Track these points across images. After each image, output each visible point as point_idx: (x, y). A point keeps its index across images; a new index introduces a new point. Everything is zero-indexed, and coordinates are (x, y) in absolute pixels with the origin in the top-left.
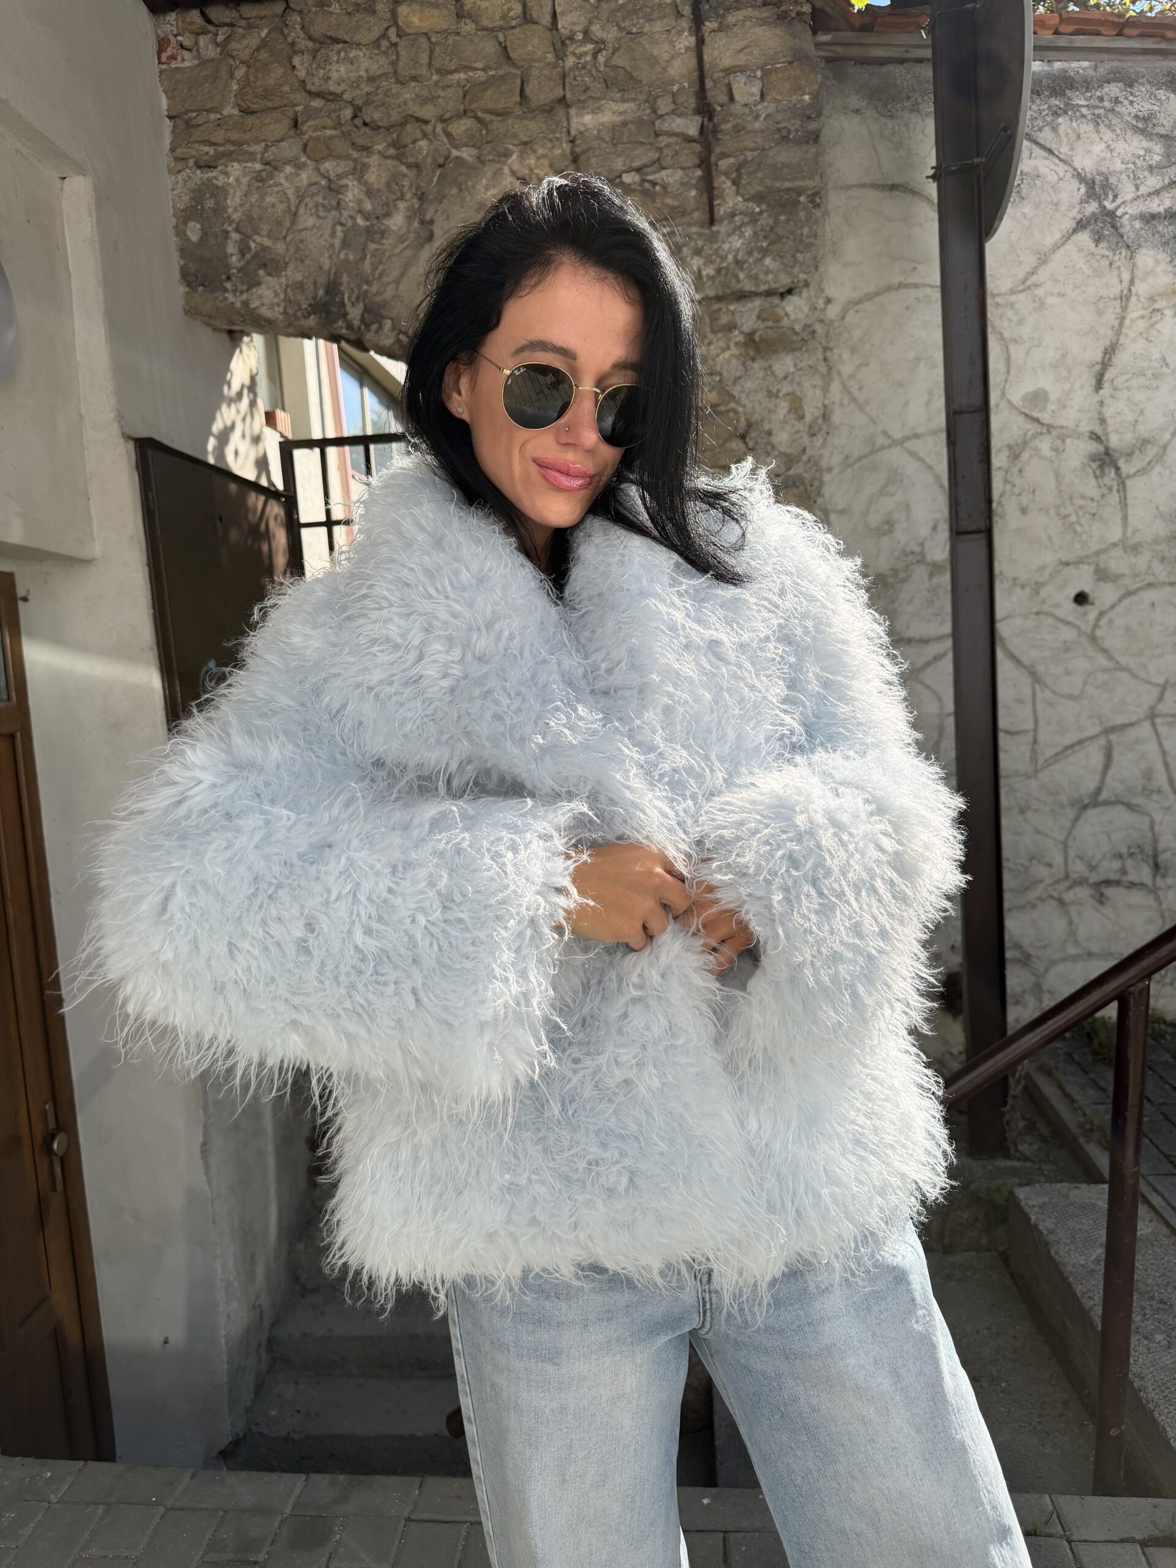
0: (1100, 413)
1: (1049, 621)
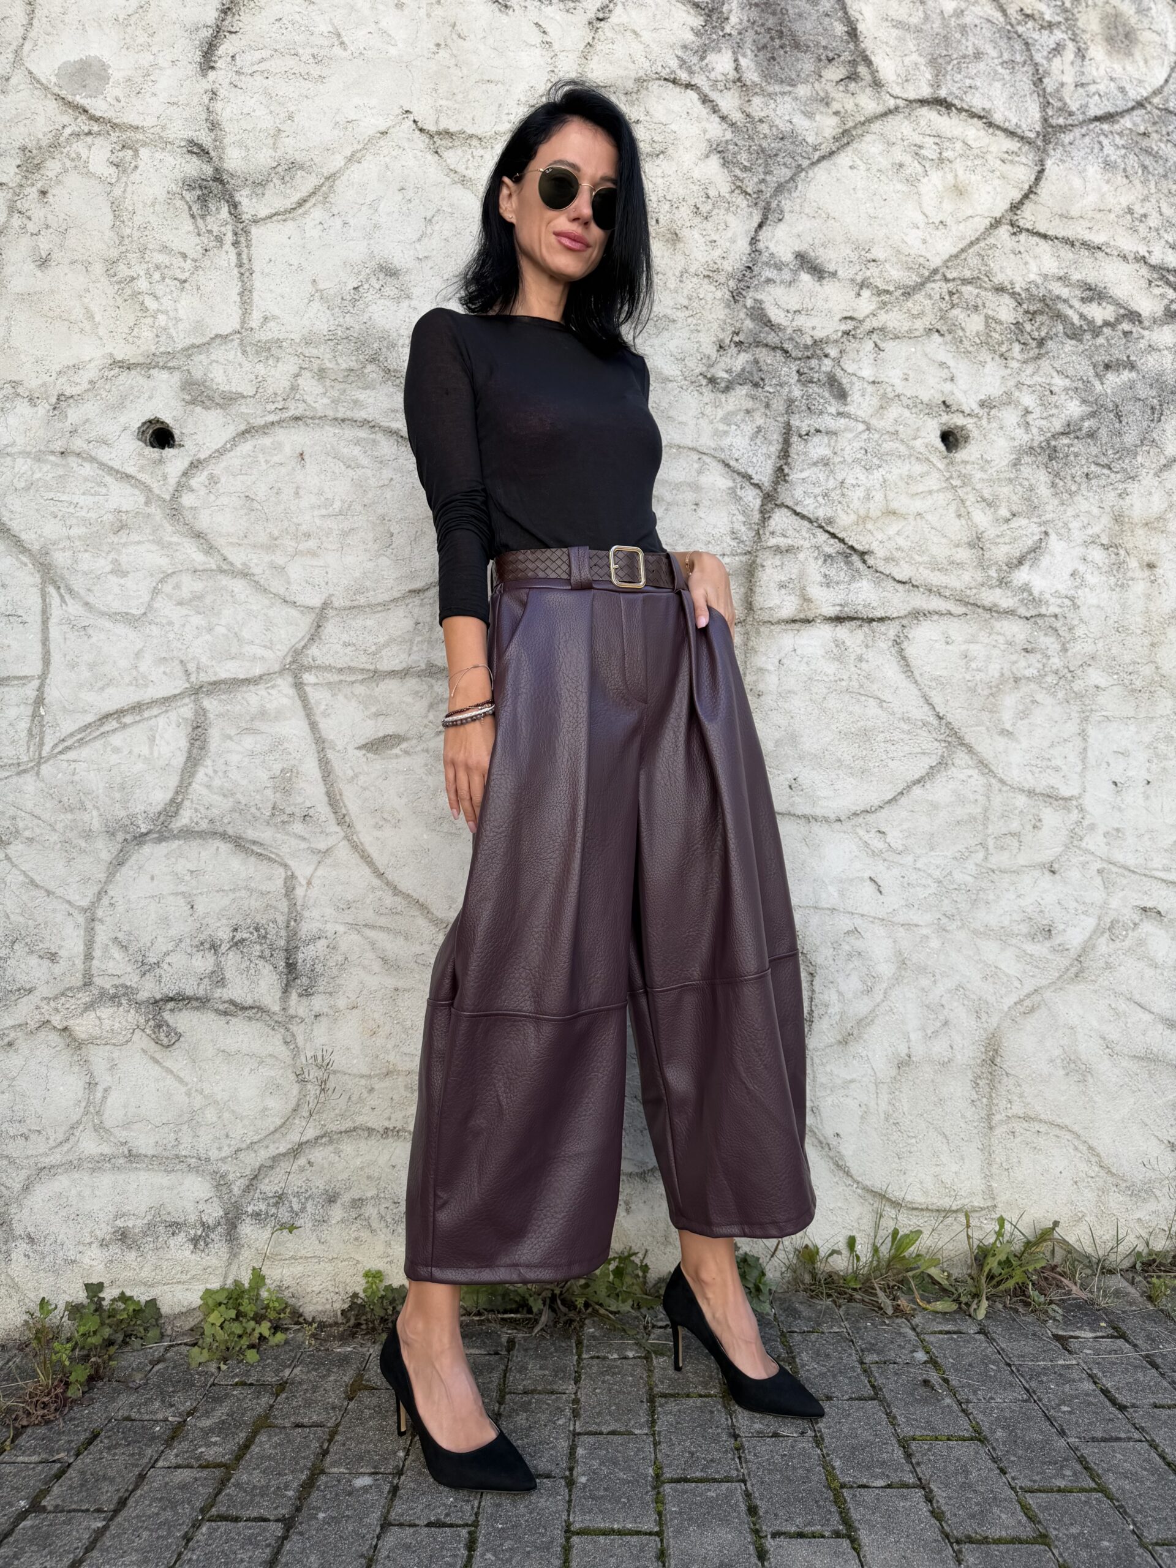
0: (209, 111)
1: (88, 469)
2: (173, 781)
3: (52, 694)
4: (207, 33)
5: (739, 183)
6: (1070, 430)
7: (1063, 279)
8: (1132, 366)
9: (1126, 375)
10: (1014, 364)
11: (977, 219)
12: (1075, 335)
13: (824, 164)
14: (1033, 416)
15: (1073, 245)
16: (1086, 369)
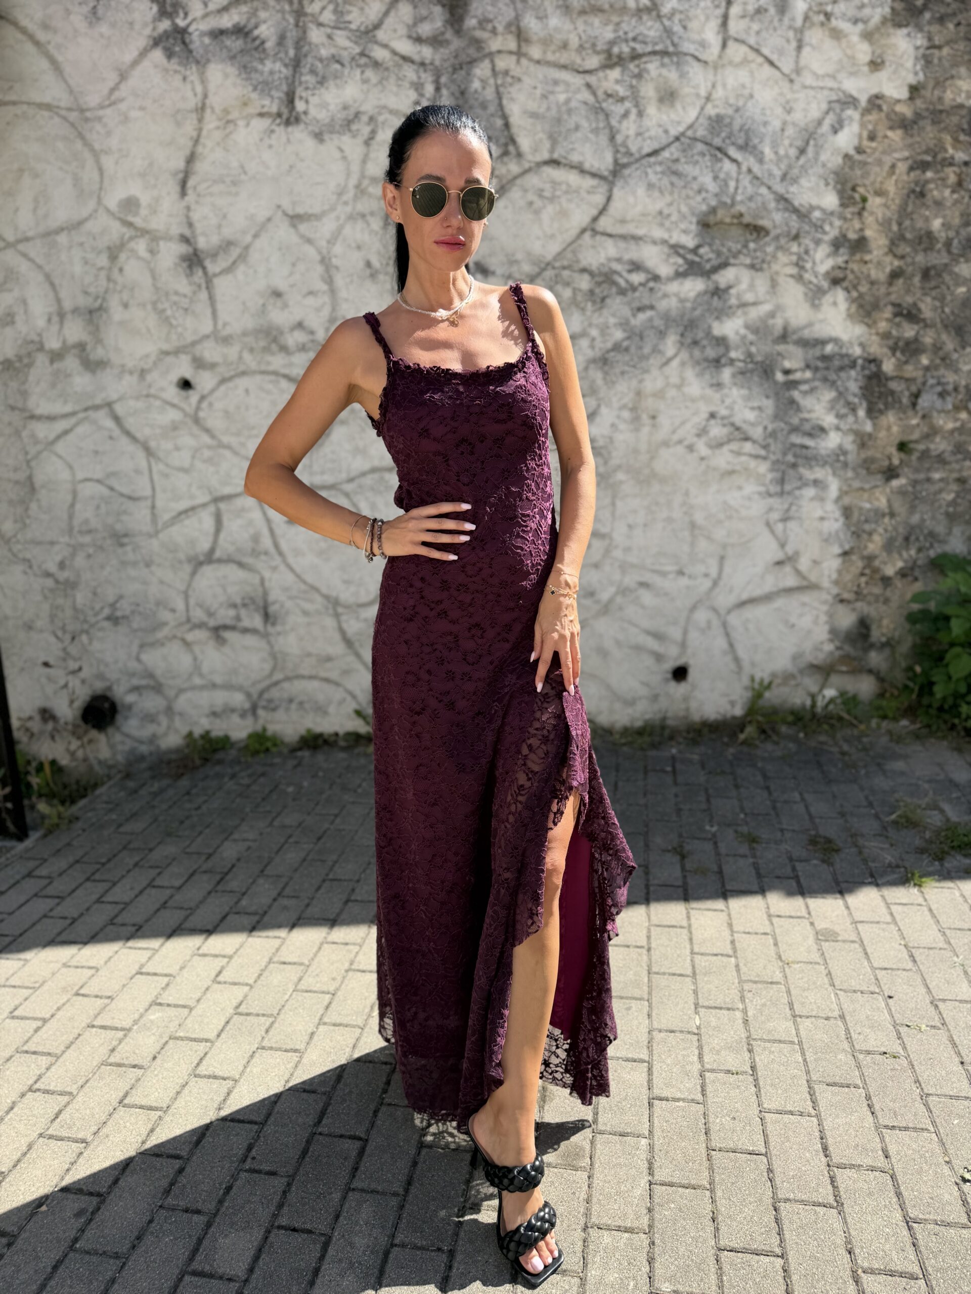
0: (188, 217)
1: (158, 403)
2: (210, 539)
3: (159, 504)
4: (181, 176)
6: (616, 347)
7: (619, 260)
8: (652, 307)
9: (649, 313)
10: (588, 313)
11: (572, 230)
12: (622, 292)
14: (597, 341)
15: (625, 238)
16: (626, 312)
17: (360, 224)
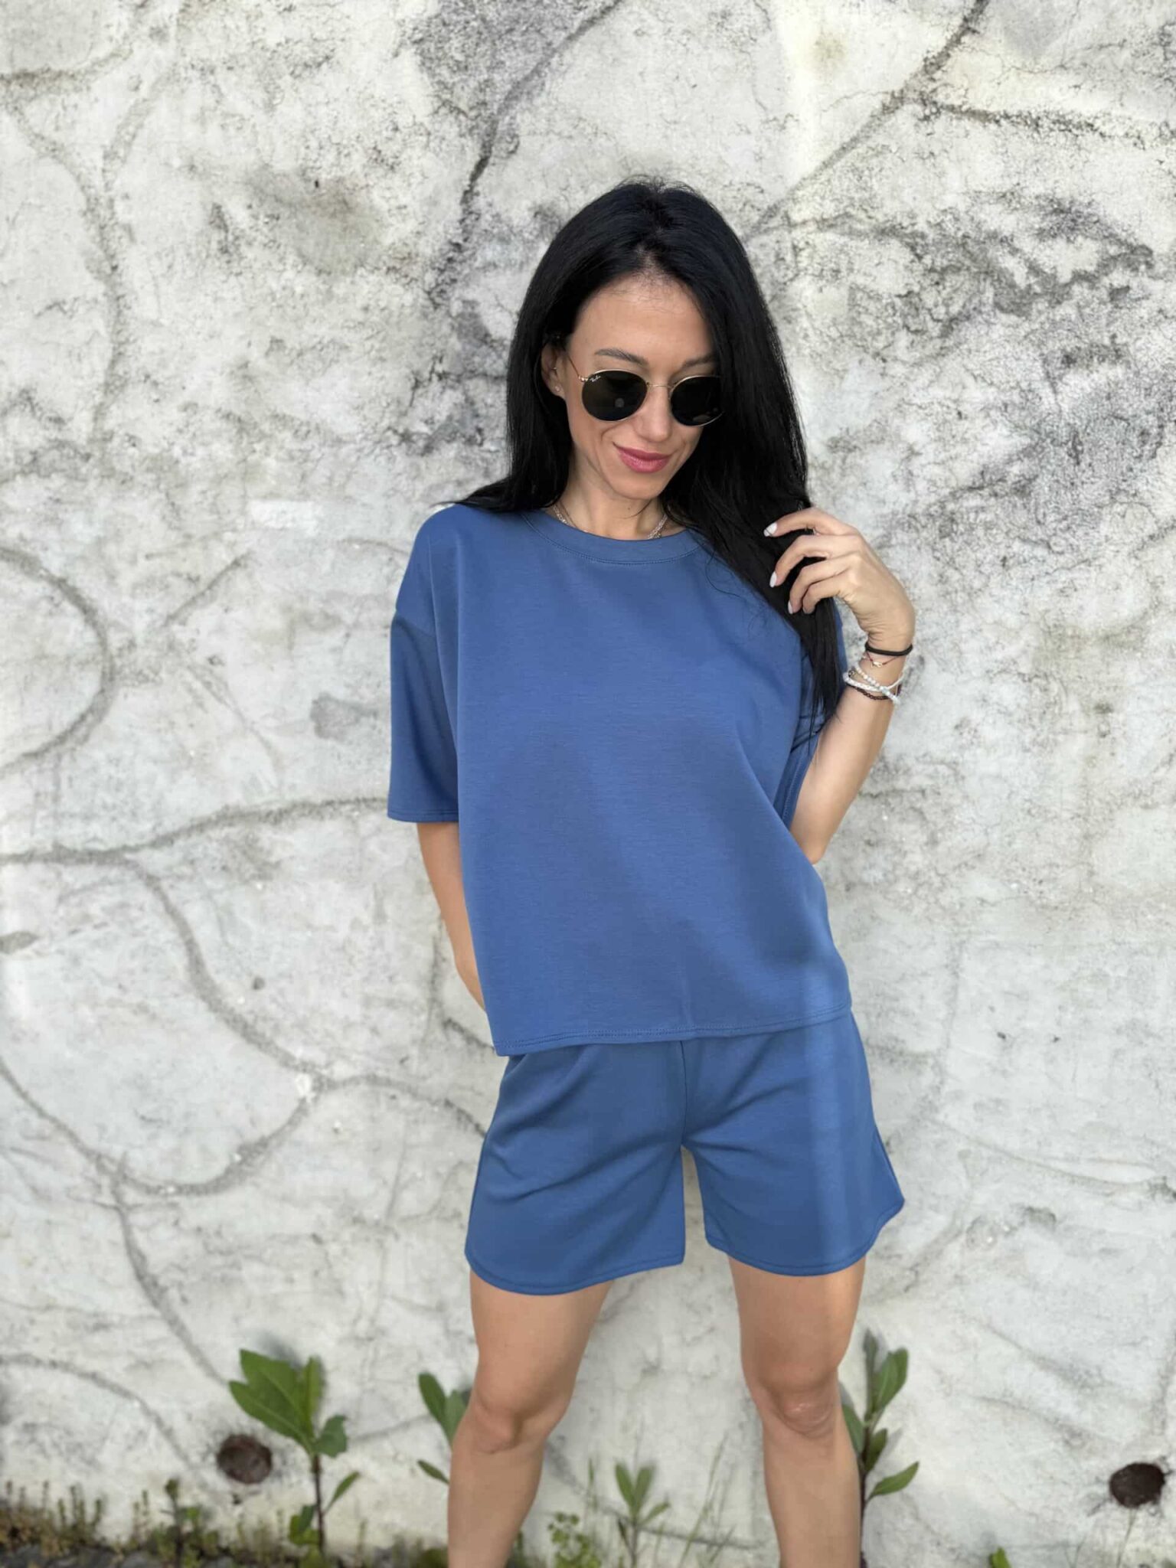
5: (446, 96)
6: (986, 482)
7: (1007, 198)
8: (1117, 354)
9: (1105, 374)
10: (898, 370)
11: (858, 100)
12: (1017, 303)
13: (592, 33)
14: (922, 460)
15: (1036, 124)
16: (1028, 368)
17: (196, 95)
